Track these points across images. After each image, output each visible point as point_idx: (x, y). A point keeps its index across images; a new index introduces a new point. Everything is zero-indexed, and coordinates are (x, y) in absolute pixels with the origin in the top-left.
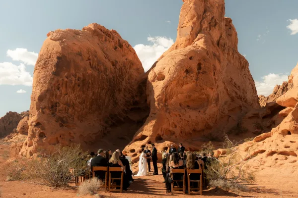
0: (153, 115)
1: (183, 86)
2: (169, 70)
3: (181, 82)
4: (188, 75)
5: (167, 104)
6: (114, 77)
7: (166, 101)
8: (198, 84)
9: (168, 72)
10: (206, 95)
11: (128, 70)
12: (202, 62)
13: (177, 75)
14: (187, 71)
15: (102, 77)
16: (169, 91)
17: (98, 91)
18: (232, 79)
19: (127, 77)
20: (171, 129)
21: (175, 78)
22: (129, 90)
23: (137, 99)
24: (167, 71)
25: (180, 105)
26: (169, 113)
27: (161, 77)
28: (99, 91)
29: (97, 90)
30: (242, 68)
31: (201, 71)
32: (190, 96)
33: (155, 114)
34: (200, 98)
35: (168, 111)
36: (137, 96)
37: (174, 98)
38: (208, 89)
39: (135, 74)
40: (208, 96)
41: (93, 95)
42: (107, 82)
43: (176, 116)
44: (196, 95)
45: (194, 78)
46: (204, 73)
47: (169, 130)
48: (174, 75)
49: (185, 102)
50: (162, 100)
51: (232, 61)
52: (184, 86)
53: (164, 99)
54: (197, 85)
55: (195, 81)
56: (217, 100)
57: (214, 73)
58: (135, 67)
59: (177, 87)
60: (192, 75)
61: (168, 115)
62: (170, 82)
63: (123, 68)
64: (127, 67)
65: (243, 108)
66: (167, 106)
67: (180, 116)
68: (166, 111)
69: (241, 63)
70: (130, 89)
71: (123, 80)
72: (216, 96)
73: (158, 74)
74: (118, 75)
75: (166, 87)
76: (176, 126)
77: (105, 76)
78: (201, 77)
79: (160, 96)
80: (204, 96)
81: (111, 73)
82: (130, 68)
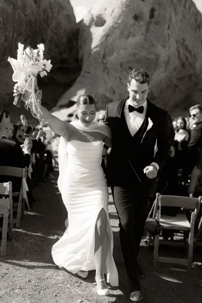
0: (86, 74)
1: (128, 38)
2: (113, 11)
3: (126, 33)
4: (136, 23)
5: (104, 61)
6: (35, 19)
7: (104, 57)
8: (148, 38)
9: (111, 15)
10: (155, 55)
11: (56, 15)
12: (156, 7)
13: (123, 21)
14: (136, 18)
15: (19, 16)
16: (110, 42)
17: (13, 36)
18: (184, 40)
19: (54, 25)
20: (108, 95)
21: (119, 24)
22: (56, 42)
23: (65, 56)
24: (110, 12)
25: (121, 65)
26: (108, 73)
27: (100, 22)
28: (15, 37)
29: (12, 34)
30: (196, 28)
31: (153, 20)
32: (135, 55)
33: (89, 73)
34: (148, 59)
35: (106, 72)
36: (65, 52)
37: (115, 54)
38: (159, 47)
39: (64, 22)
40: (157, 57)
41: (6, 40)
42: (27, 25)
43: (116, 78)
44: (143, 53)
45: (144, 29)
46: (157, 23)
47: (106, 97)
48: (118, 20)
49: (129, 62)
50: (100, 54)
51: (187, 17)
52: (130, 39)
53: (102, 53)
54: (146, 40)
55: (144, 33)
56: (167, 63)
57: (169, 26)
58: (65, 12)
59: (120, 38)
60: (142, 23)
61: (105, 76)
62: (113, 29)
63: (49, 11)
64: (55, 10)
65: (193, 78)
66: (106, 64)
67: (121, 79)
68: (104, 71)
69: (196, 21)
70: (58, 42)
71: (49, 28)
72: (167, 58)
73: (97, 17)
74: (41, 19)
75: (107, 36)
76: (114, 92)
77: (23, 16)
78: (152, 29)
79: (98, 49)
80: (152, 56)
81: (32, 12)
82: (58, 13)
